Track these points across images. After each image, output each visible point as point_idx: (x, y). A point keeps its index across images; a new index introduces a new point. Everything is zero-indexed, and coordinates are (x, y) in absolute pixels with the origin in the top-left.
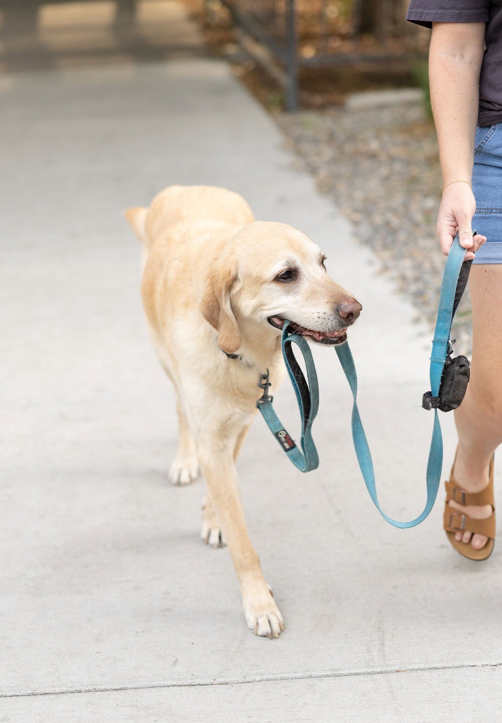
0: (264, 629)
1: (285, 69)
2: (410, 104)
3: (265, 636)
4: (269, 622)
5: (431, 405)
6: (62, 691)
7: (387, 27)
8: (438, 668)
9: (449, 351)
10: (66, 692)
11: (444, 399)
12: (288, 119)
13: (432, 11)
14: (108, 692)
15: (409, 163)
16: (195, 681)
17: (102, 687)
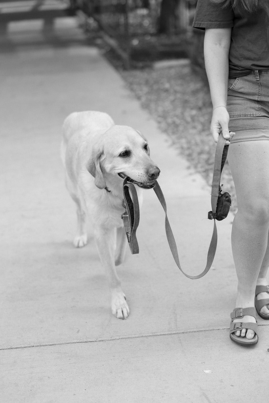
0: (120, 315)
1: (125, 50)
2: (184, 66)
3: (120, 318)
4: (122, 312)
5: (212, 217)
6: (25, 346)
7: (172, 30)
8: (202, 331)
9: (220, 191)
10: (27, 347)
11: (218, 214)
12: (126, 74)
13: (206, 23)
14: (46, 346)
15: (184, 93)
16: (88, 340)
17: (44, 344)
